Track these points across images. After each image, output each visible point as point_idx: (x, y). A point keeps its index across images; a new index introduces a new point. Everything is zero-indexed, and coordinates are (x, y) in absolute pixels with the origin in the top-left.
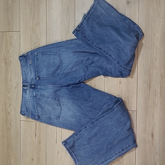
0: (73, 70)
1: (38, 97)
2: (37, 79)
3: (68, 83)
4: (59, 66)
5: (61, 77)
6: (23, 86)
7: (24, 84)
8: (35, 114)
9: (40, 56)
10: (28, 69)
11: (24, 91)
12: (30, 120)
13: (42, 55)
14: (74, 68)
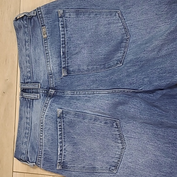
0: (164, 52)
1: (69, 118)
2: (63, 75)
3: (156, 84)
4: (122, 42)
5: (131, 70)
6: (24, 90)
7: (26, 86)
8: (55, 159)
9: (71, 17)
10: (38, 50)
11: (26, 103)
12: (39, 171)
13: (77, 15)
14: (166, 48)
